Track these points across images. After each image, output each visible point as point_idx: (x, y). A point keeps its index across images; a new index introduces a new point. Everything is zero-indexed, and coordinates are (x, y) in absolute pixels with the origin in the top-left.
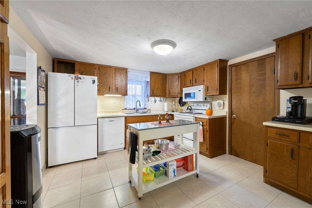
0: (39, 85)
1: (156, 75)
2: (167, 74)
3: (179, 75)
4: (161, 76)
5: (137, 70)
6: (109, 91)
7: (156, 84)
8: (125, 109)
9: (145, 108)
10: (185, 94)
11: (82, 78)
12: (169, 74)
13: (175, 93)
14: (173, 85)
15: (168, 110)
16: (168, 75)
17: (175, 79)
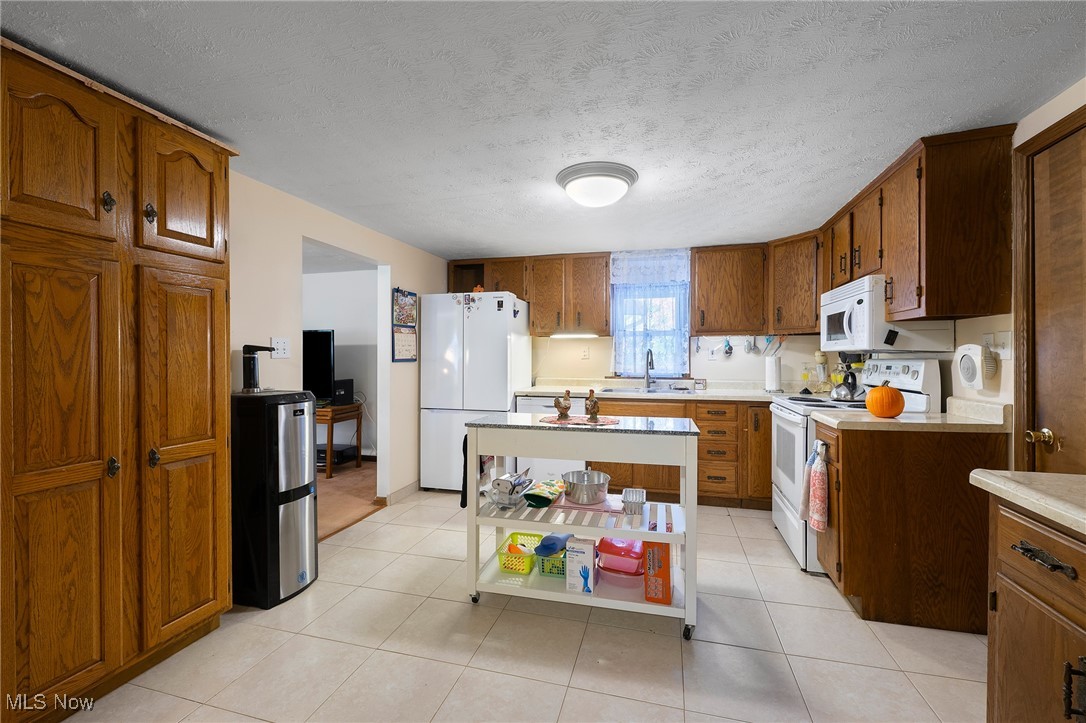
0: (395, 322)
1: (718, 256)
2: (766, 244)
3: (821, 239)
4: (737, 256)
5: (640, 252)
6: (559, 324)
7: (715, 289)
8: (617, 376)
9: (686, 377)
10: (830, 318)
11: (476, 298)
12: (775, 241)
13: (803, 316)
14: (795, 286)
15: (781, 384)
16: (775, 247)
17: (801, 259)
